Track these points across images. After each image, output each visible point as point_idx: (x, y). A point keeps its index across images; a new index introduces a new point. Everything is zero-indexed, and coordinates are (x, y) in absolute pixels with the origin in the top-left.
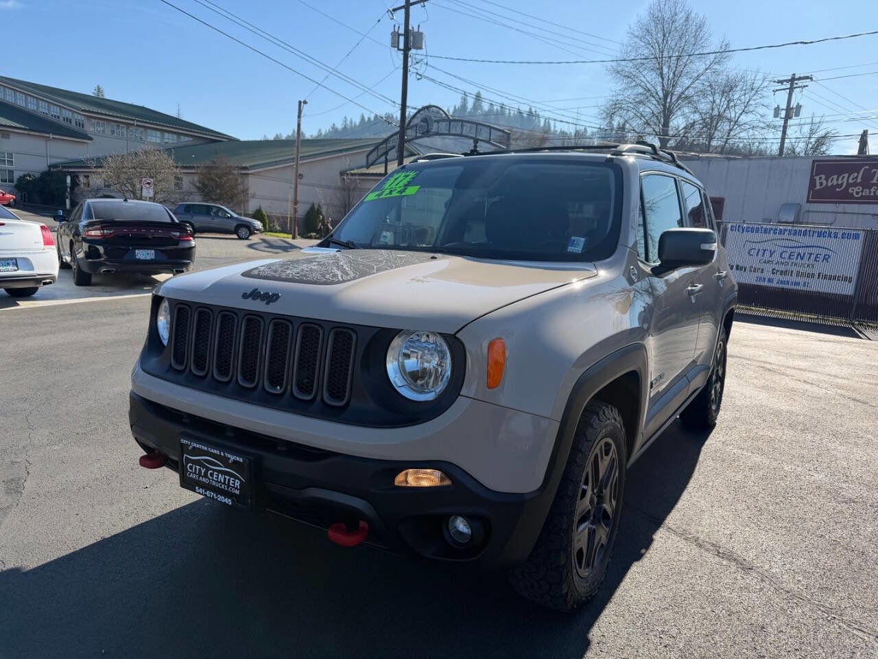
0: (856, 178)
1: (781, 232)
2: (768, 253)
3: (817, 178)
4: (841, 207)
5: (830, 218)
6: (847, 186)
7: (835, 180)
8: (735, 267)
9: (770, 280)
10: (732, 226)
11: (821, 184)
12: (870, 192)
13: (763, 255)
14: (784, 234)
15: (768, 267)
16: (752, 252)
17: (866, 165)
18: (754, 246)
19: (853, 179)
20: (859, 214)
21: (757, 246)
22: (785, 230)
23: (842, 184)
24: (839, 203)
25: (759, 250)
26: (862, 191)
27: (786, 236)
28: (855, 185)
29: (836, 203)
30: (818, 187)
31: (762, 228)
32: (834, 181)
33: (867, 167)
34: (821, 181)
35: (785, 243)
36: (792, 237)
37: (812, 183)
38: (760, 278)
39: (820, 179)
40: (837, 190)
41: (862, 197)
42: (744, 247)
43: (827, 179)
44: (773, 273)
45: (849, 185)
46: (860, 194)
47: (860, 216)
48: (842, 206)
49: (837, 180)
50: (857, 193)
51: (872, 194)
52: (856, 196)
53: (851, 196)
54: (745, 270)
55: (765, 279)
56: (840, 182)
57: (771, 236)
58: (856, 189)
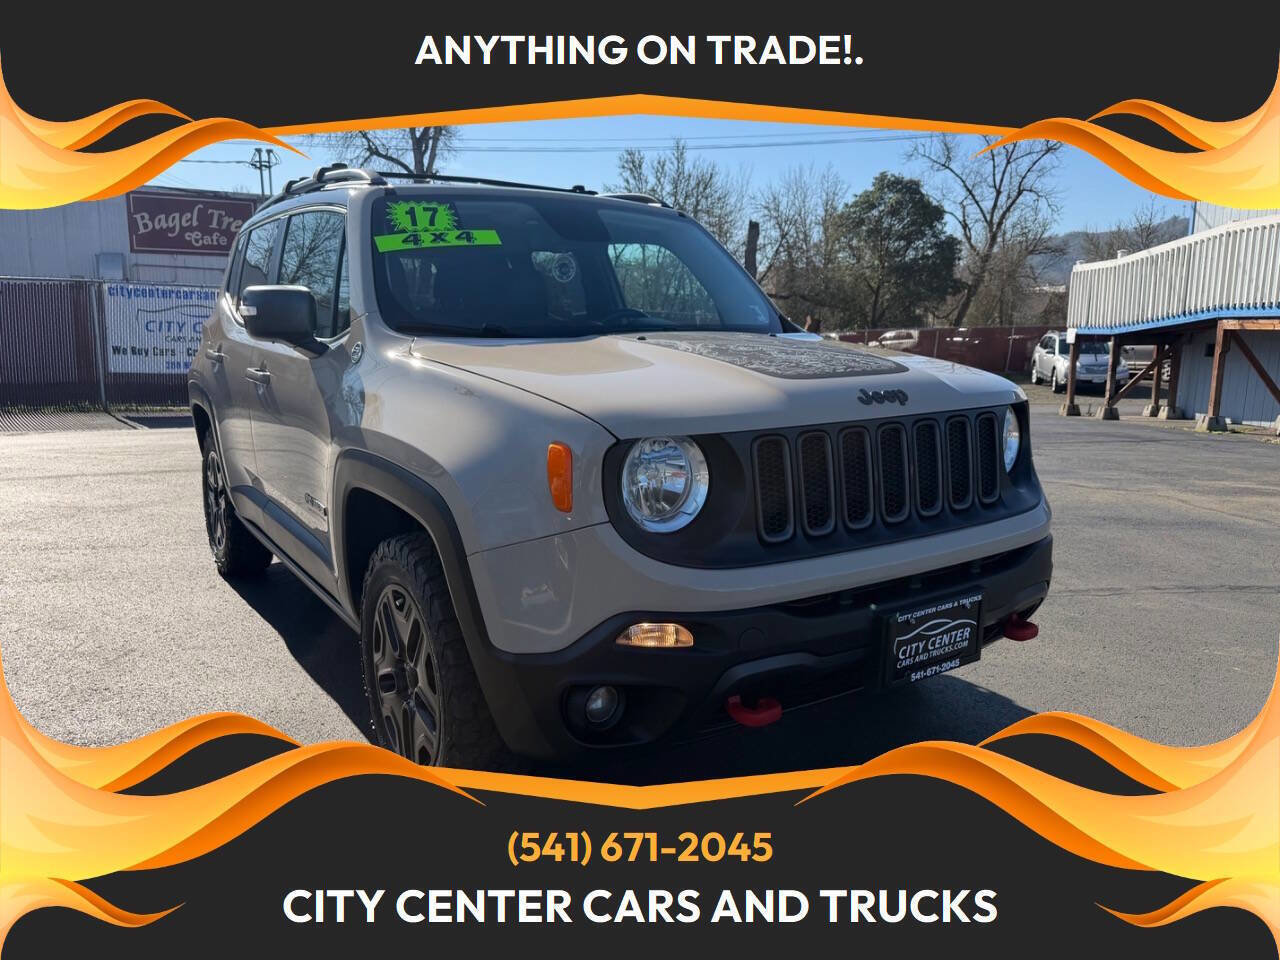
0: (191, 219)
1: (187, 295)
2: (174, 327)
3: (138, 216)
4: (180, 260)
5: (168, 275)
6: (180, 230)
7: (163, 220)
8: (129, 350)
9: (187, 365)
10: (110, 289)
11: (146, 226)
12: (212, 240)
13: (169, 330)
14: (191, 298)
15: (180, 347)
16: (151, 326)
17: (199, 202)
18: (151, 317)
19: (187, 221)
20: (204, 269)
21: (158, 317)
22: (191, 292)
23: (174, 227)
24: (177, 253)
25: (161, 323)
26: (202, 239)
27: (195, 300)
28: (191, 229)
29: (172, 253)
30: (142, 230)
31: (158, 290)
32: (161, 222)
33: (201, 206)
34: (143, 220)
35: (195, 311)
36: (203, 302)
37: (133, 226)
38: (173, 363)
39: (143, 218)
40: (170, 235)
41: (203, 247)
42: (137, 319)
43: (152, 219)
44: (189, 355)
45: (183, 230)
46: (201, 242)
47: (207, 271)
48: (181, 258)
49: (167, 221)
50: (197, 241)
51: (215, 243)
52: (197, 245)
53: (189, 245)
54: (147, 354)
55: (179, 364)
56: (171, 225)
57: (174, 301)
58: (194, 235)
